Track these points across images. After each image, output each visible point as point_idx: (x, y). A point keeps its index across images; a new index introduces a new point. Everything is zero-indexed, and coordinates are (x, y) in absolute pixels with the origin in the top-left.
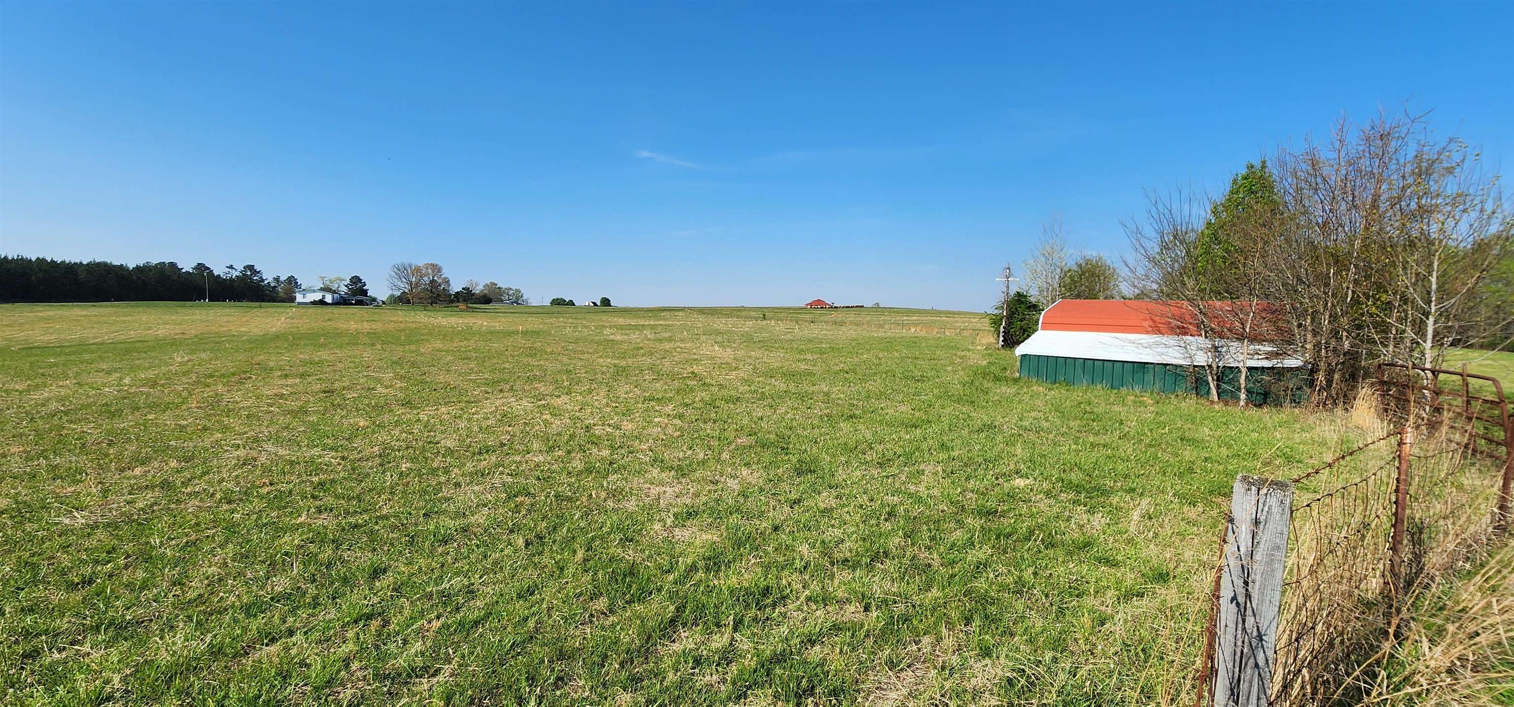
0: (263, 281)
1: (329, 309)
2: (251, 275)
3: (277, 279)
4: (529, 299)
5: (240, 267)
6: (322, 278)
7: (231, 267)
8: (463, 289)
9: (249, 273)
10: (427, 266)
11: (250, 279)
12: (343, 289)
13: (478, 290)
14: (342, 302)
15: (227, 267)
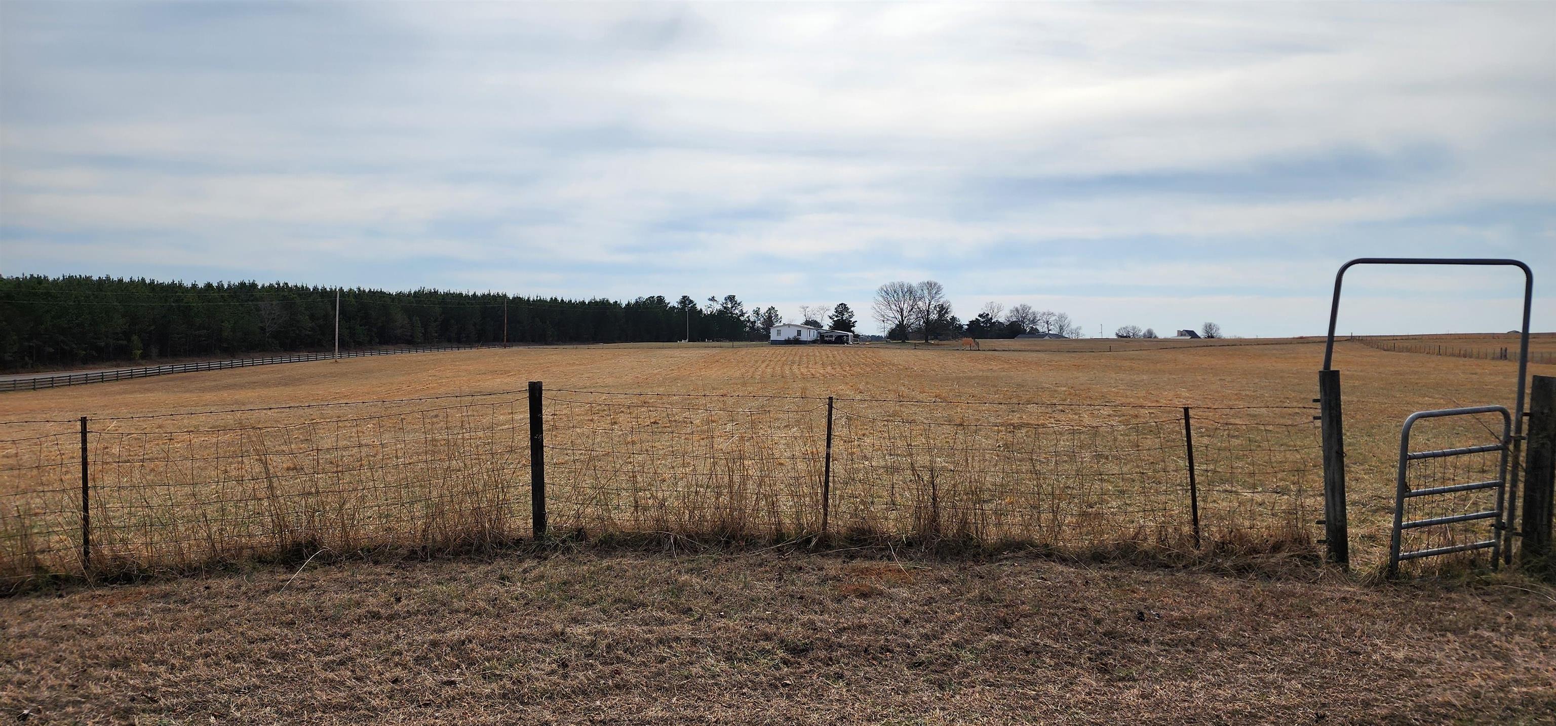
0: (742, 314)
1: (809, 350)
2: (732, 307)
3: (757, 312)
4: (1080, 328)
5: (721, 300)
6: (805, 308)
7: (713, 299)
8: (980, 316)
9: (730, 306)
10: (922, 286)
11: (731, 313)
12: (827, 324)
13: (1002, 316)
14: (823, 340)
15: (710, 300)
